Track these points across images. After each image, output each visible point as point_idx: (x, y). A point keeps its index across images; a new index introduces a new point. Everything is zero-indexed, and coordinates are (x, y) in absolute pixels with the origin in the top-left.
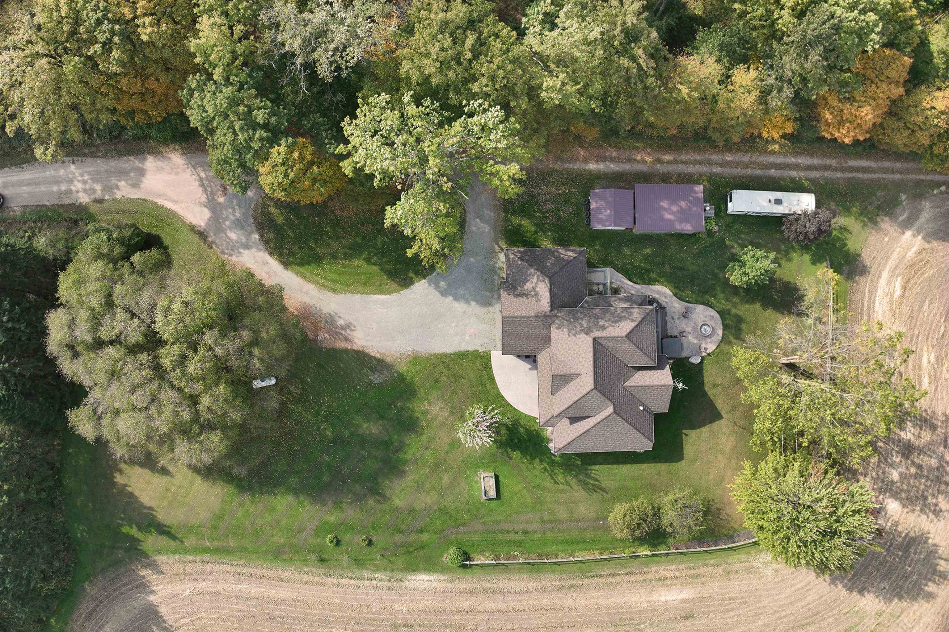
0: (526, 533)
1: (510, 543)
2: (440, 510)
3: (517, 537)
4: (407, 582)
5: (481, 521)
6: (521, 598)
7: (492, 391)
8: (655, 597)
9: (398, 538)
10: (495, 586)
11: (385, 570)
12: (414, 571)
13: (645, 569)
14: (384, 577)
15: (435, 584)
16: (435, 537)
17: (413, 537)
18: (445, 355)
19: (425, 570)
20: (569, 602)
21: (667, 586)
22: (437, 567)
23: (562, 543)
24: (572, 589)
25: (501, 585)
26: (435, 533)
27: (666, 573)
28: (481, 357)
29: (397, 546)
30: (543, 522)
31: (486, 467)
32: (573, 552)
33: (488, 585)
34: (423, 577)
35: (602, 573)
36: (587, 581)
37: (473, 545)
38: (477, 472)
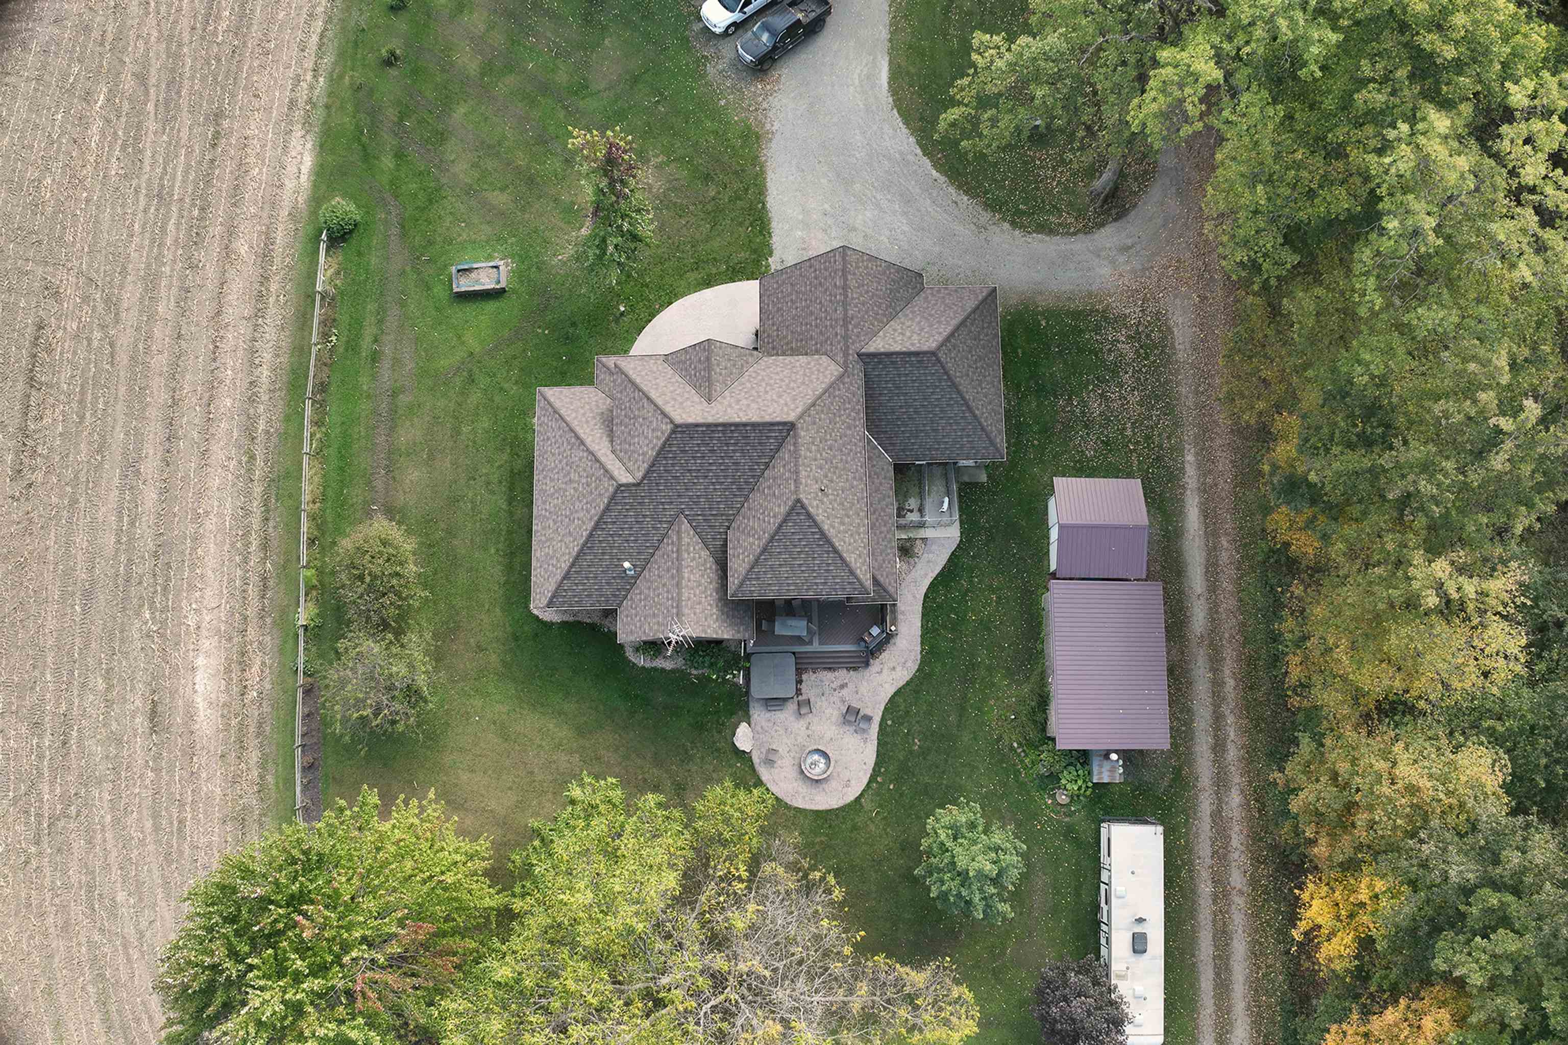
0: (374, 360)
1: (356, 325)
2: (438, 189)
3: (366, 343)
4: (299, 134)
5: (408, 269)
6: (240, 353)
7: (682, 282)
8: (206, 644)
9: (391, 113)
10: (272, 300)
11: (330, 95)
12: (321, 146)
13: (269, 620)
14: (317, 92)
15: (290, 185)
16: (385, 179)
17: (389, 140)
18: (762, 191)
19: (322, 165)
20: (218, 452)
21: (228, 670)
22: (324, 187)
23: (345, 435)
24: (245, 459)
25: (272, 310)
26: (392, 183)
27: (256, 669)
28: (757, 262)
29: (374, 113)
30: (394, 394)
31: (519, 275)
32: (325, 460)
33: (274, 287)
34: (308, 162)
35: (271, 524)
36: (258, 490)
37: (360, 254)
38: (512, 257)
